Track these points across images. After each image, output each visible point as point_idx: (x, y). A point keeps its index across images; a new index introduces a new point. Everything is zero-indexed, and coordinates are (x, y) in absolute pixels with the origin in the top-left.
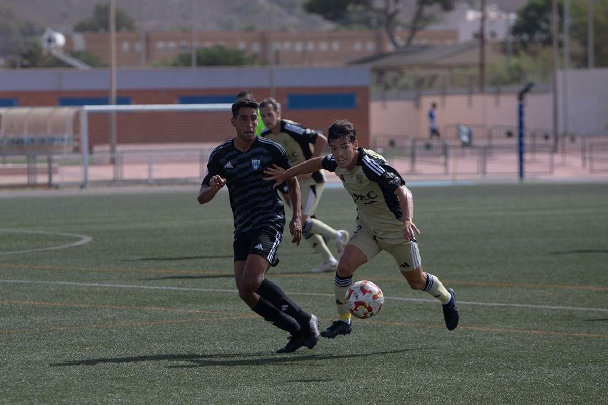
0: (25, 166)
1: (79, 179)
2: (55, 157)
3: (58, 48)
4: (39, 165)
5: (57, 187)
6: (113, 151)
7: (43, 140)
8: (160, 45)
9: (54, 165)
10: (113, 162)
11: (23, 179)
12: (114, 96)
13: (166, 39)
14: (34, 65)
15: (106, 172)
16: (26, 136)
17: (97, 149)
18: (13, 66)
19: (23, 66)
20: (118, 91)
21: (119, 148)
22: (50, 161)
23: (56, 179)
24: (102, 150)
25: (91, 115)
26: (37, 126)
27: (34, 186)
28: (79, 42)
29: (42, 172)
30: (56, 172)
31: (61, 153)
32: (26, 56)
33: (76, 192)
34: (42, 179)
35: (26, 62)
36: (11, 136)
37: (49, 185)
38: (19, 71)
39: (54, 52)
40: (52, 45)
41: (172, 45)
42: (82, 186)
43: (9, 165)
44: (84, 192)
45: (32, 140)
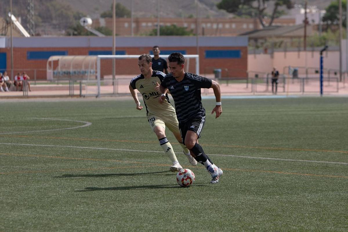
0: (68, 85)
1: (96, 93)
2: (83, 81)
3: (88, 26)
4: (75, 85)
5: (84, 96)
6: (114, 78)
7: (79, 72)
8: (144, 24)
9: (83, 85)
10: (113, 84)
11: (67, 92)
12: (115, 50)
13: (147, 22)
14: (79, 34)
15: (109, 89)
16: (71, 70)
17: (105, 77)
18: (69, 34)
19: (74, 35)
20: (116, 48)
21: (117, 77)
22: (81, 83)
23: (84, 92)
24: (108, 78)
25: (102, 60)
26: (78, 65)
27: (72, 96)
28: (103, 22)
29: (77, 89)
30: (84, 89)
31: (87, 79)
32: (75, 30)
33: (94, 99)
34: (77, 92)
35: (76, 33)
36: (64, 70)
37: (80, 96)
38: (72, 37)
39: (86, 28)
40: (86, 24)
41: (150, 24)
42: (97, 97)
43: (61, 85)
44: (98, 99)
45: (75, 72)
